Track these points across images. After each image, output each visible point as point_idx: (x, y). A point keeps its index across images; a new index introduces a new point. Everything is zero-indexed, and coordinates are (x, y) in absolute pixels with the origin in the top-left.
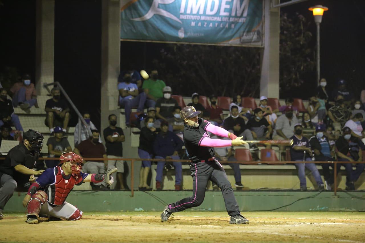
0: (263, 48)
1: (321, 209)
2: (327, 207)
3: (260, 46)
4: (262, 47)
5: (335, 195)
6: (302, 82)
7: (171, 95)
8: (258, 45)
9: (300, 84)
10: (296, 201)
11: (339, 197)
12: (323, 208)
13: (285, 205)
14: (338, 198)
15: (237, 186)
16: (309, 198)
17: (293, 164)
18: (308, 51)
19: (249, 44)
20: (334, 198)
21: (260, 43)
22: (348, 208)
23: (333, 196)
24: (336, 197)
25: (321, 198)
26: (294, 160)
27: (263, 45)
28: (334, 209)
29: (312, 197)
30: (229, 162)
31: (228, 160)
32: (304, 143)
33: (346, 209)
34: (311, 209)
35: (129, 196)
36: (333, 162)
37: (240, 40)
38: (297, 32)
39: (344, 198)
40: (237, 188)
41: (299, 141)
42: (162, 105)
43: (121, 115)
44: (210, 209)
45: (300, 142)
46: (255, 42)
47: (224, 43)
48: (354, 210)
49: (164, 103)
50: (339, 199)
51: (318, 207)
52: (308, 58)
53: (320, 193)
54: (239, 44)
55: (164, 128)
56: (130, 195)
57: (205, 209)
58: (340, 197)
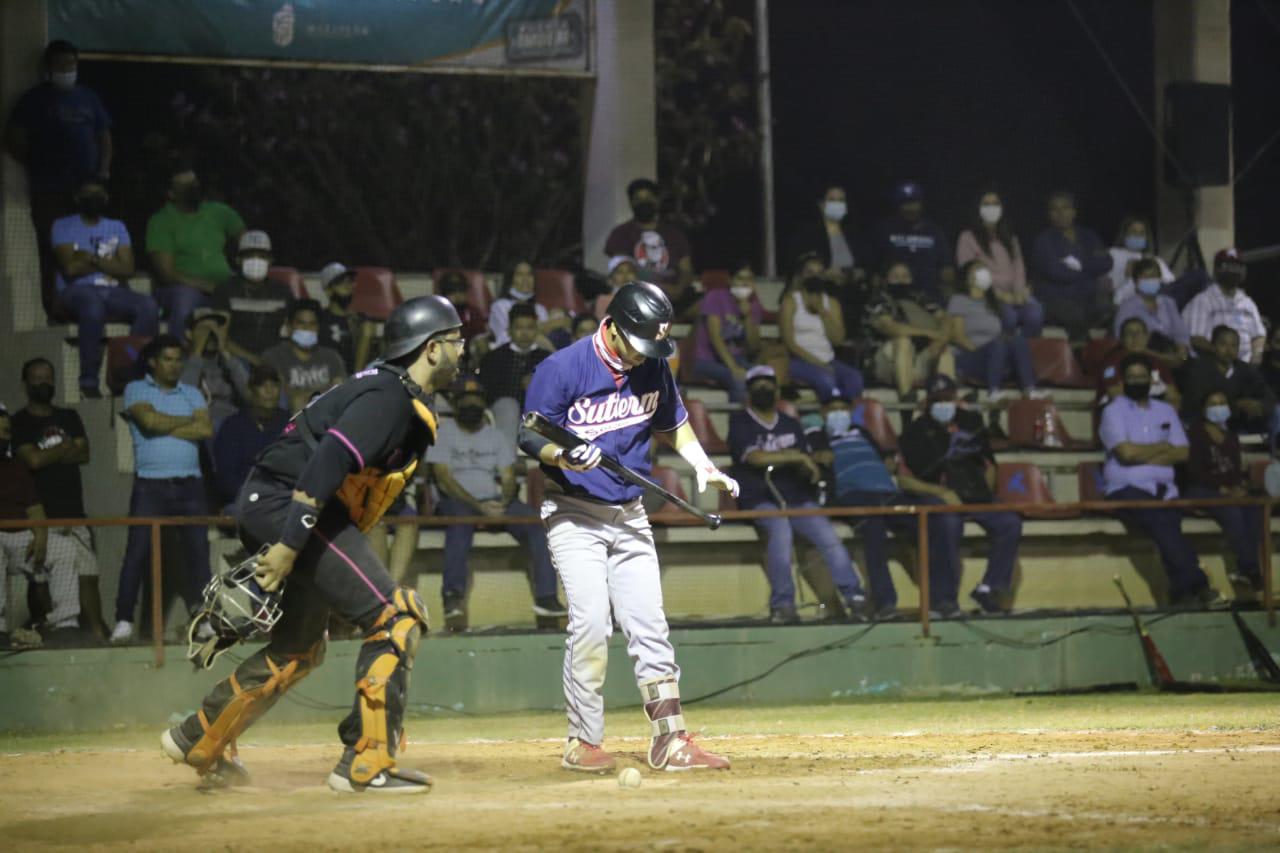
0: (593, 81)
1: (873, 689)
2: (896, 684)
3: (582, 74)
4: (590, 75)
5: (926, 633)
6: (712, 210)
7: (272, 265)
8: (573, 68)
9: (702, 220)
10: (780, 665)
11: (938, 640)
12: (882, 687)
13: (741, 680)
14: (937, 645)
15: (542, 612)
16: (828, 648)
17: (748, 522)
18: (736, 92)
19: (539, 65)
20: (921, 645)
21: (580, 62)
22: (972, 684)
23: (917, 638)
24: (929, 642)
25: (874, 648)
26: (750, 507)
27: (593, 69)
28: (920, 687)
29: (841, 647)
30: (510, 520)
31: (506, 513)
32: (788, 439)
33: (965, 685)
34: (836, 694)
35: (147, 666)
36: (912, 509)
37: (507, 51)
38: (688, 23)
39: (955, 645)
40: (539, 618)
41: (764, 432)
42: (239, 305)
43: (66, 348)
44: (459, 706)
45: (770, 437)
46: (561, 56)
47: (443, 61)
48: (995, 689)
49: (242, 296)
50: (938, 648)
51: (864, 682)
52: (735, 120)
53: (867, 630)
54: (502, 67)
55: (262, 391)
56: (149, 662)
57: (441, 707)
58: (942, 642)
